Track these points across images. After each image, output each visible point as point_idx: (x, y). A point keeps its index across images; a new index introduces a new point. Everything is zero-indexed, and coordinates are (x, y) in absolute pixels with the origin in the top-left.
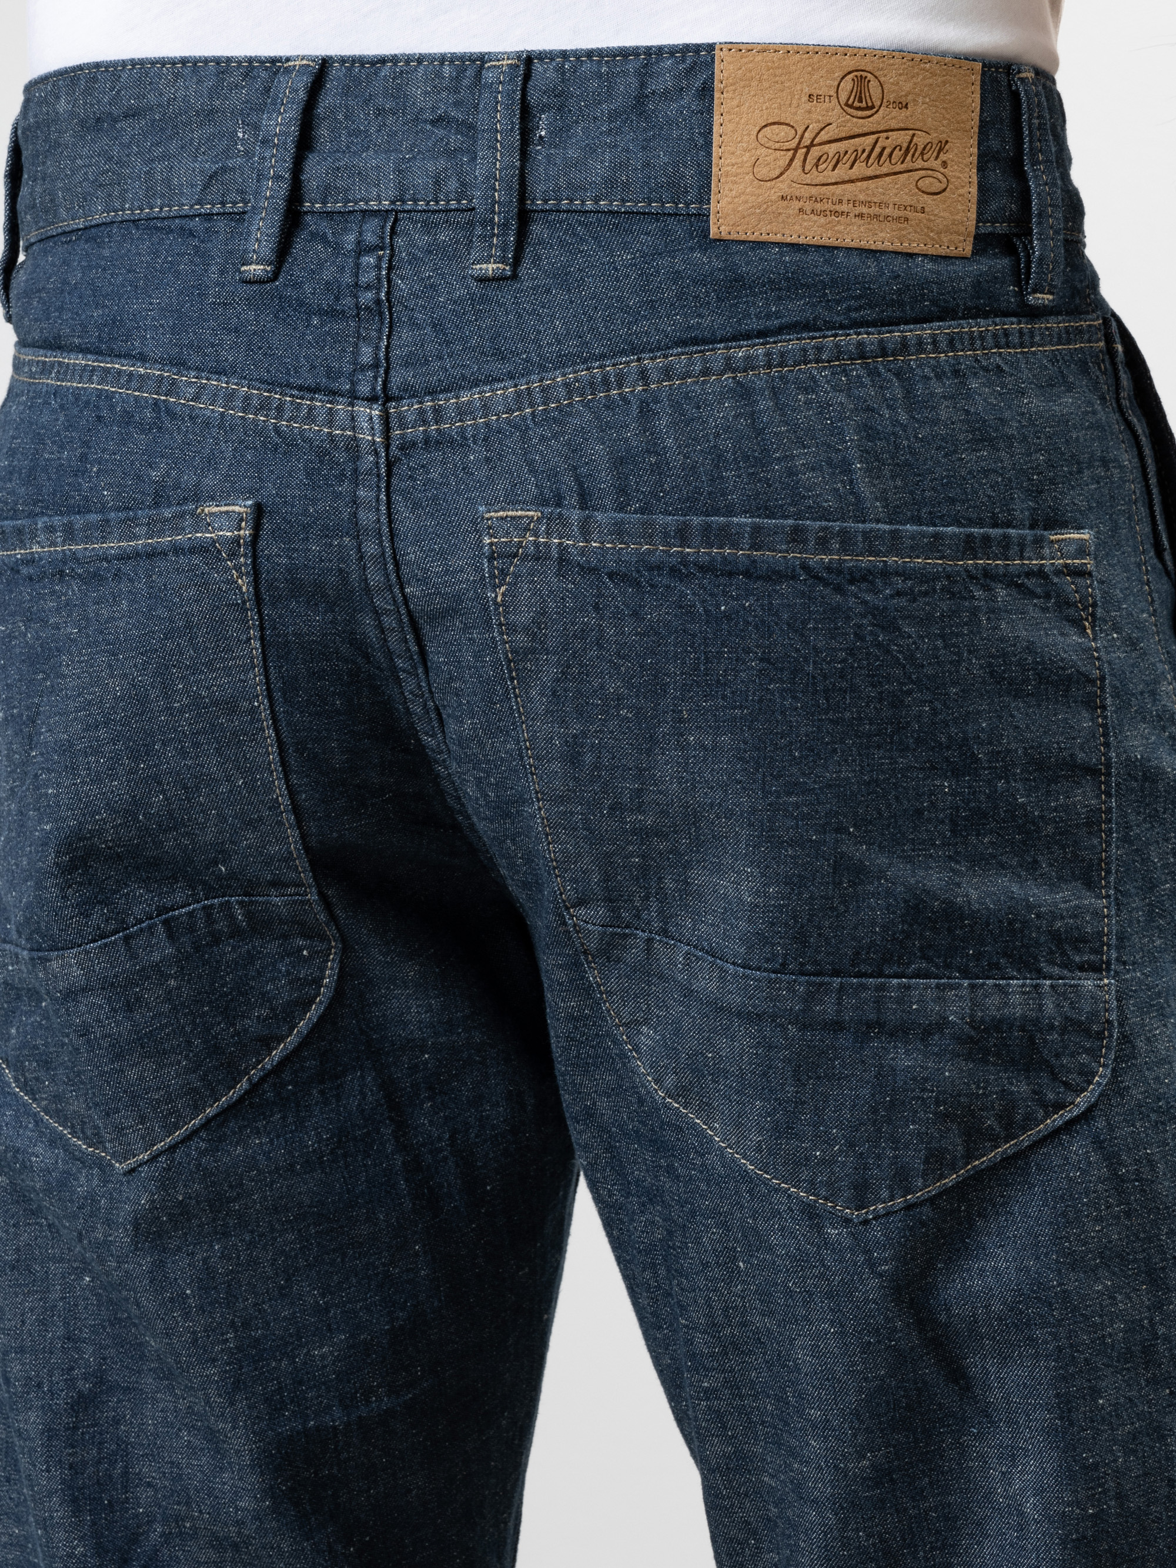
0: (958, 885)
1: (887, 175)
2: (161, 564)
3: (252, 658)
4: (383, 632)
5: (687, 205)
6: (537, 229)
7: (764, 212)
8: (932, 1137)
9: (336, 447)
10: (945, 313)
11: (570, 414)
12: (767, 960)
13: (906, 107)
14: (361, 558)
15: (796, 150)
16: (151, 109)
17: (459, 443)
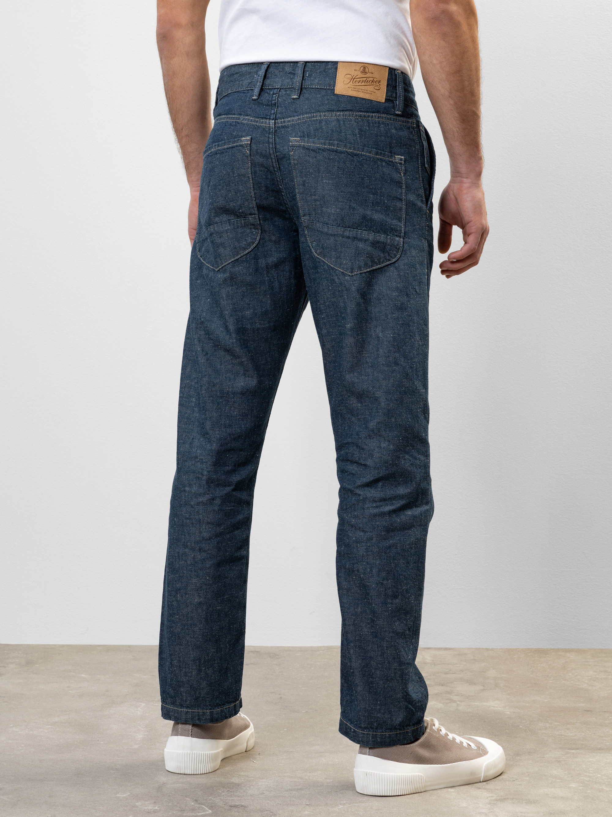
0: (373, 215)
1: (368, 85)
2: (234, 149)
3: (249, 166)
4: (272, 163)
5: (331, 88)
6: (304, 91)
7: (345, 90)
8: (365, 261)
9: (266, 128)
10: (378, 112)
11: (307, 122)
12: (337, 224)
13: (373, 73)
14: (269, 148)
15: (351, 79)
16: (240, 72)
17: (287, 127)
